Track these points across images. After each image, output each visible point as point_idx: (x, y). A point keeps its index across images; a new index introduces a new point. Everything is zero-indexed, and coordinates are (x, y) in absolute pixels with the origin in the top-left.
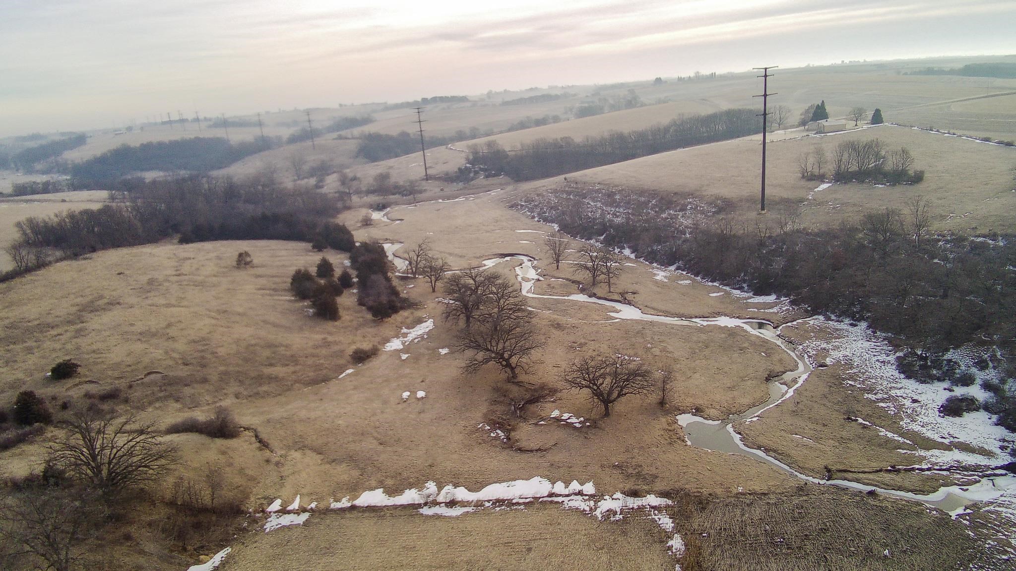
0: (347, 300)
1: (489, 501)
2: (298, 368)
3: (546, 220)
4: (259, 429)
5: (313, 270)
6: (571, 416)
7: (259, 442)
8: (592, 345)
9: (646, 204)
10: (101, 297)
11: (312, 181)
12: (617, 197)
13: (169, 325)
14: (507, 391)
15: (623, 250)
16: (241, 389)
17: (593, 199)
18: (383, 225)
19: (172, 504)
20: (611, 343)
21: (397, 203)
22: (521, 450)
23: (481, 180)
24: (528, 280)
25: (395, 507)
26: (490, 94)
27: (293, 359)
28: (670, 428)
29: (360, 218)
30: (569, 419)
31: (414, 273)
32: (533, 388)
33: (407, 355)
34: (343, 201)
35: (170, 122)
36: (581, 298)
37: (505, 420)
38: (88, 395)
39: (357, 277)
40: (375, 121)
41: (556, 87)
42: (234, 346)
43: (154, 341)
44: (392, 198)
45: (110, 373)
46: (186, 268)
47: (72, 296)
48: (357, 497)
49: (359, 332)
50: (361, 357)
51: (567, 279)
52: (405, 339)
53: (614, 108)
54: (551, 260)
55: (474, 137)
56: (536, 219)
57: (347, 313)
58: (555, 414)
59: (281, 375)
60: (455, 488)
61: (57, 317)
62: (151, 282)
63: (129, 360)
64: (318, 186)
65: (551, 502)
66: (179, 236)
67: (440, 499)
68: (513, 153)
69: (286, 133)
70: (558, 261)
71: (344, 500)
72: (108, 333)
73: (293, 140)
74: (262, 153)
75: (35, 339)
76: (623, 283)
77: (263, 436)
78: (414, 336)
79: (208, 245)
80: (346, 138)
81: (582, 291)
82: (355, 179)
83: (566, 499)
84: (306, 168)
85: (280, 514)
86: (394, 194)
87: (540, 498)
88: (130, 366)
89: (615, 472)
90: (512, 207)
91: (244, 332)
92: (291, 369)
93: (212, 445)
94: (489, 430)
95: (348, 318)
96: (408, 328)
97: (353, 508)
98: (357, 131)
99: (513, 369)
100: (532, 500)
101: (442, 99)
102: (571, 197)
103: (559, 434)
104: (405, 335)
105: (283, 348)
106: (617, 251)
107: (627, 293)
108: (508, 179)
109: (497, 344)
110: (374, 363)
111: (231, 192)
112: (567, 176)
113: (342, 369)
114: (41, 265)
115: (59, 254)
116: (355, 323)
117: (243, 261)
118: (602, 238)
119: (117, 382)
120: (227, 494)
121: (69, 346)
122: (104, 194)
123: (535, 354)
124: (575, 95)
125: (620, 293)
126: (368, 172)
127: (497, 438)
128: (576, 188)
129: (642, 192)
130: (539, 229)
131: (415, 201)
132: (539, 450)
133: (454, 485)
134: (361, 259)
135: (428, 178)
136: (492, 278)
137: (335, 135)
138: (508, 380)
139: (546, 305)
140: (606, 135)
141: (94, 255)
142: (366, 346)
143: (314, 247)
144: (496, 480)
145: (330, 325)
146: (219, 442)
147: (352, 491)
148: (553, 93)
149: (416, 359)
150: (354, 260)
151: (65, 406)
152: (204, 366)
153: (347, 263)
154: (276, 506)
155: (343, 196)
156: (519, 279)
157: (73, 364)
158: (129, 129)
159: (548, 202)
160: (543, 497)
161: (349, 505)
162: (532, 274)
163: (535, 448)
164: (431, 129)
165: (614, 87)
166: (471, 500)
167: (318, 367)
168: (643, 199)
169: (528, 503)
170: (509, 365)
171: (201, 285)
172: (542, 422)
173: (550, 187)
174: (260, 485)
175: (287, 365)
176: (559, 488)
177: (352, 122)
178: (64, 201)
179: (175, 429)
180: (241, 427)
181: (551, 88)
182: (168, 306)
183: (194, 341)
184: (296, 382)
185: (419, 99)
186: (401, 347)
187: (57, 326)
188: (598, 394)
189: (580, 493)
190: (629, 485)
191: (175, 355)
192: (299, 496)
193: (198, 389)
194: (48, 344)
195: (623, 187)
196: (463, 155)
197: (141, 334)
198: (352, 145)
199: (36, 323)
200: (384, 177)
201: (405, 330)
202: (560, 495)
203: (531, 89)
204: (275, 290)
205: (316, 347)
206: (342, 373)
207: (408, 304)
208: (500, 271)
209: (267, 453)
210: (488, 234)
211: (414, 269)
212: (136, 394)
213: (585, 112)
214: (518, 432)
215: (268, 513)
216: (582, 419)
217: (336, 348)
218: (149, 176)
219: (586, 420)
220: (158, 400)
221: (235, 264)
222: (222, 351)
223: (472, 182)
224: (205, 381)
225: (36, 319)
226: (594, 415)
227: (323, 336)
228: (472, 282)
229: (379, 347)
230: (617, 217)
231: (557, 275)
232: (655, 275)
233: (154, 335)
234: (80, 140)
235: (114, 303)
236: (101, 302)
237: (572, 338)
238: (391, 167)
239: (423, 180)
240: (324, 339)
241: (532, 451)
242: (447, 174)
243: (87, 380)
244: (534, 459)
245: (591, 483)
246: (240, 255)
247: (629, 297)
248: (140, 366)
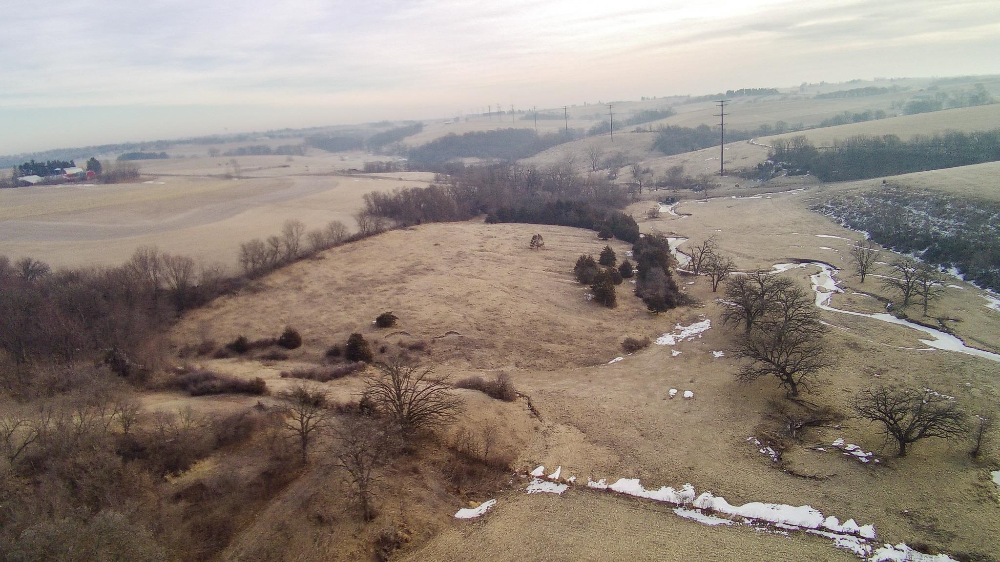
0: (625, 290)
1: (749, 519)
2: (572, 348)
3: (854, 226)
4: (532, 398)
5: (597, 258)
6: (857, 448)
7: (531, 410)
8: (894, 374)
9: (985, 217)
10: (420, 263)
11: (606, 172)
12: (948, 207)
13: (469, 293)
14: (784, 408)
15: (948, 270)
16: (522, 359)
17: (917, 207)
18: (669, 218)
19: (453, 449)
20: (919, 374)
21: (686, 198)
22: (792, 473)
23: (783, 178)
24: (824, 291)
25: (650, 501)
26: (803, 87)
27: (569, 339)
28: (980, 484)
29: (648, 211)
30: (854, 450)
31: (696, 270)
32: (815, 409)
33: (678, 353)
34: (633, 193)
35: (490, 114)
36: (888, 318)
37: (778, 438)
38: (400, 344)
39: (637, 268)
40: (676, 113)
41: (883, 80)
42: (520, 319)
43: (456, 305)
44: (683, 192)
45: (419, 328)
46: (488, 246)
47: (398, 259)
48: (614, 482)
49: (632, 322)
50: (631, 347)
51: (873, 295)
52: (679, 336)
53: (954, 104)
54: (853, 272)
55: (780, 131)
56: (843, 224)
57: (623, 302)
58: (839, 442)
59: (556, 352)
60: (714, 496)
61: (386, 275)
62: (459, 254)
63: (435, 319)
64: (611, 178)
65: (820, 536)
66: (486, 216)
67: (697, 503)
68: (824, 150)
69: (588, 125)
70: (863, 274)
71: (601, 481)
72: (421, 294)
73: (594, 132)
74: (564, 145)
75: (367, 291)
76: (944, 307)
77: (534, 404)
78: (688, 335)
79: (508, 226)
80: (645, 131)
81: (890, 310)
82: (647, 171)
83: (838, 537)
84: (602, 159)
85: (542, 480)
86: (685, 188)
87: (807, 528)
88: (435, 324)
89: (902, 520)
90: (815, 208)
91: (529, 307)
92: (566, 347)
93: (491, 404)
94: (758, 445)
95: (624, 307)
96: (682, 325)
97: (609, 491)
98: (655, 124)
99: (794, 385)
100: (798, 528)
101: (749, 92)
102: (889, 202)
103: (839, 466)
104: (679, 332)
105: (561, 328)
106: (940, 269)
107: (948, 319)
108: (814, 178)
109: (779, 356)
110: (644, 355)
111: (533, 180)
112: (886, 178)
113: (613, 355)
114: (378, 232)
115: (392, 223)
116: (630, 312)
117: (536, 243)
118: (923, 252)
119: (424, 336)
120: (499, 451)
121: (392, 301)
122: (430, 175)
123: (823, 374)
124: (906, 89)
125: (938, 319)
126: (661, 165)
127: (767, 455)
128: (898, 193)
129: (981, 204)
130: (845, 235)
131: (706, 197)
132: (814, 477)
133: (713, 494)
134: (643, 251)
135: (723, 173)
136: (782, 284)
137: (634, 128)
138: (787, 397)
139: (843, 321)
140: (942, 135)
141: (418, 227)
142: (638, 337)
143: (600, 236)
144: (760, 499)
145: (606, 312)
146: (498, 403)
147: (609, 475)
148: (879, 86)
149: (687, 357)
150: (636, 251)
151: (383, 350)
152: (493, 333)
153: (629, 253)
154: (539, 471)
155: (634, 188)
156: (814, 288)
157: (393, 316)
158: (457, 119)
159: (860, 207)
160: (811, 529)
161: (605, 487)
162: (830, 285)
163: (809, 474)
164: (733, 123)
165: (956, 80)
166: (729, 513)
167: (591, 350)
168: (981, 211)
169: (793, 530)
170: (789, 380)
171: (498, 261)
172: (822, 449)
173: (864, 190)
174: (528, 449)
175: (562, 343)
176: (832, 522)
177: (653, 115)
178: (401, 179)
179: (463, 385)
180: (518, 393)
181: (877, 80)
182: (471, 276)
183: (487, 310)
184: (569, 360)
185: (724, 92)
186: (674, 343)
187: (385, 283)
188: (894, 429)
189: (856, 534)
190: (917, 538)
191: (471, 320)
192: (560, 466)
193: (486, 352)
194: (376, 297)
195: (957, 196)
196: (766, 150)
197: (447, 298)
198: (649, 138)
199: (370, 278)
200: (677, 170)
201: (679, 327)
202: (832, 531)
203: (854, 82)
204: (560, 273)
205: (590, 330)
206: (611, 359)
207: (685, 301)
208: (793, 277)
209: (537, 421)
210: (784, 236)
211: (696, 266)
212: (437, 349)
213: (916, 108)
214: (792, 454)
215: (532, 477)
216: (870, 454)
217: (609, 334)
218: (469, 161)
219: (875, 456)
220: (453, 356)
221: (529, 245)
222: (509, 322)
223: (772, 180)
224: (492, 346)
225: (369, 276)
226: (885, 452)
227: (597, 321)
228: (758, 285)
229: (651, 339)
230: (946, 230)
231: (862, 289)
232: (987, 302)
233: (456, 300)
234: (416, 128)
235: (429, 269)
236: (419, 267)
237: (869, 362)
238: (684, 161)
239: (718, 174)
240: (600, 324)
241: (805, 477)
242: (744, 170)
243: (403, 330)
244: (806, 486)
245: (871, 527)
246: (535, 237)
247: (950, 324)
248: (443, 325)
